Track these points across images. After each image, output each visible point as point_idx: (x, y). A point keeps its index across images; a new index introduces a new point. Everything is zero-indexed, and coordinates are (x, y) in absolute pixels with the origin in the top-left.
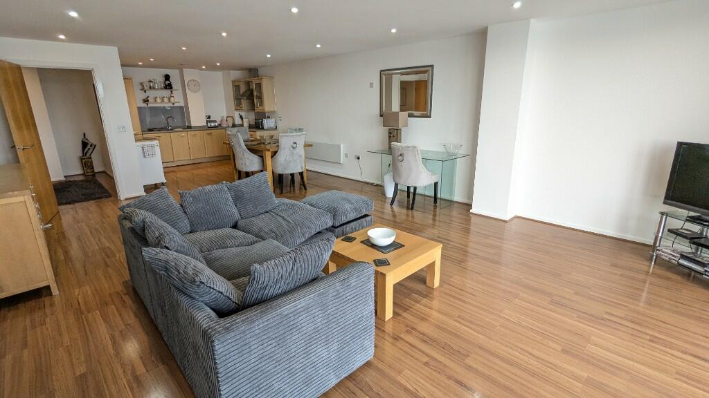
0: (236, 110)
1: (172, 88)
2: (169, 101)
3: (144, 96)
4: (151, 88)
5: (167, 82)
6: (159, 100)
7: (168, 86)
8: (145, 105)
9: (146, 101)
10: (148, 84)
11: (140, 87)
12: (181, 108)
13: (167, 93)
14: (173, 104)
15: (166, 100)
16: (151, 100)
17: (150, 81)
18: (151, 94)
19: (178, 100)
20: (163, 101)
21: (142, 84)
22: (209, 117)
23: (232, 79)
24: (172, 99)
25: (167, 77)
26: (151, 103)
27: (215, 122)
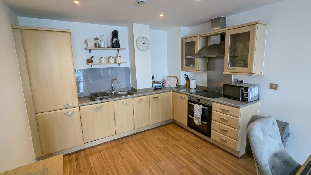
0: (183, 70)
1: (119, 46)
2: (116, 62)
3: (88, 56)
4: (96, 46)
5: (115, 40)
6: (104, 61)
7: (116, 45)
8: (88, 67)
9: (90, 62)
10: (93, 42)
11: (85, 46)
12: (127, 68)
13: (113, 52)
14: (119, 65)
15: (112, 60)
16: (95, 60)
17: (96, 39)
18: (96, 54)
19: (124, 59)
20: (108, 62)
21: (86, 42)
22: (153, 77)
23: (182, 35)
24: (119, 60)
25: (115, 34)
26: (96, 64)
27: (159, 82)
